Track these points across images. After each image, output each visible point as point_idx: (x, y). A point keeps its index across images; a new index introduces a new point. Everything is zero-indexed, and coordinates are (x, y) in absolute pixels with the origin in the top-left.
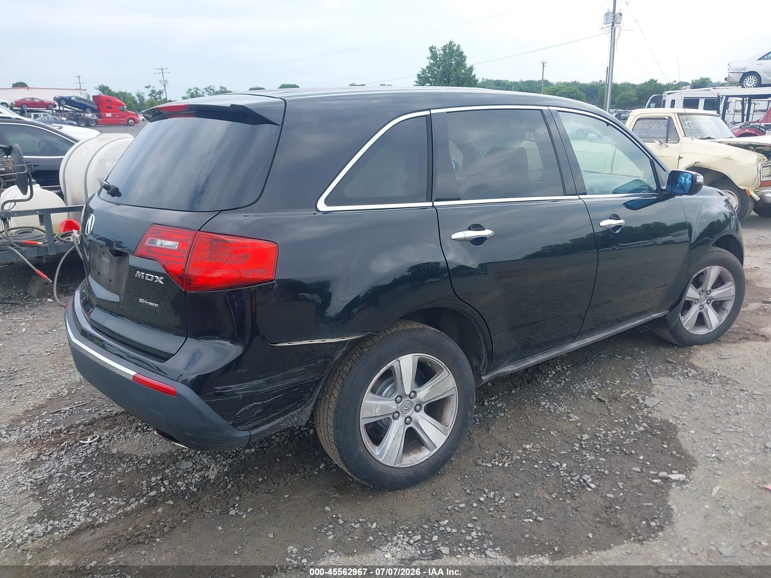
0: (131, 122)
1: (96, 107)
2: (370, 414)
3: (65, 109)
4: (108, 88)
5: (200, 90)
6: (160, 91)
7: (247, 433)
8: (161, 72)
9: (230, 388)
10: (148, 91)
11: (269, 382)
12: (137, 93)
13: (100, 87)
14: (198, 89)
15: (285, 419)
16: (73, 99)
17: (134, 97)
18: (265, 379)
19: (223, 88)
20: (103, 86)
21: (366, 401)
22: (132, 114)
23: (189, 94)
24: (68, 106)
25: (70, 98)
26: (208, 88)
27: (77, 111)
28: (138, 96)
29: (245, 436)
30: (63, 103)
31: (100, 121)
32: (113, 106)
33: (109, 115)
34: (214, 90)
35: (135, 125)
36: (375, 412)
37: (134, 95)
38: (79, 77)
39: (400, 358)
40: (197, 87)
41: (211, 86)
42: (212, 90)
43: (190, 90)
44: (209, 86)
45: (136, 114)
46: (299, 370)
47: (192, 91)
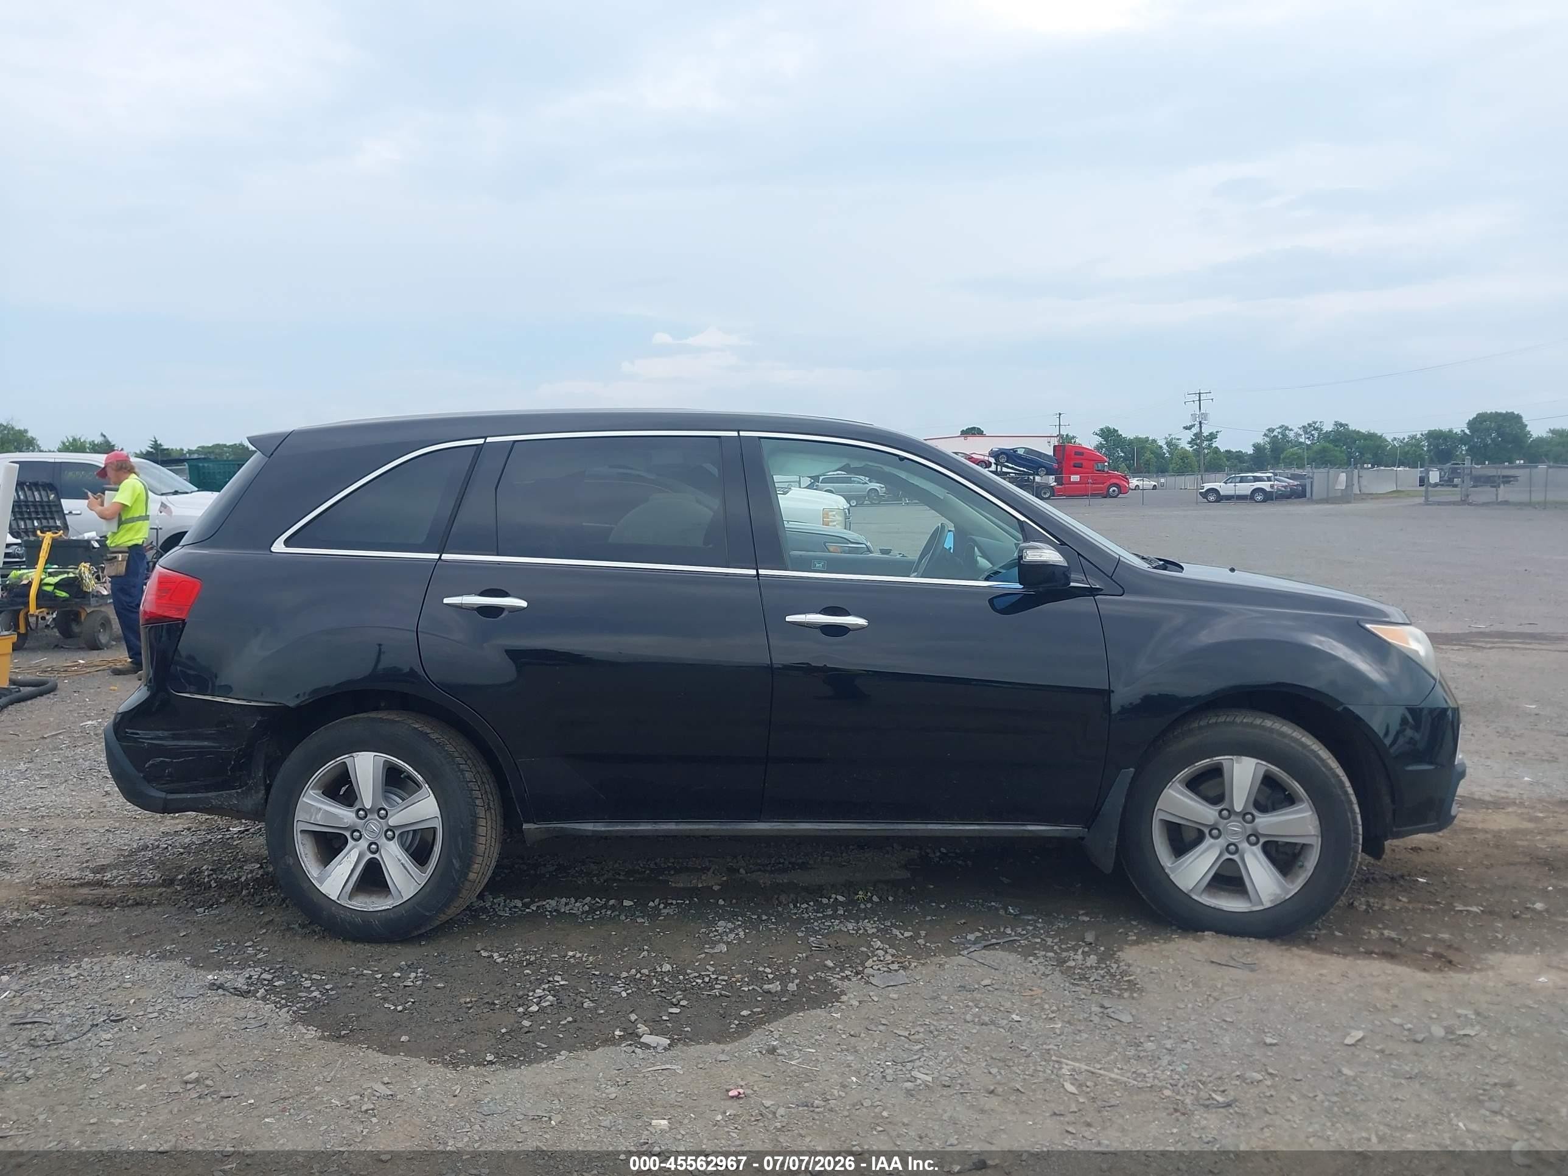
0: (1114, 491)
1: (1055, 465)
2: (308, 818)
3: (1005, 470)
4: (1116, 431)
5: (1291, 430)
6: (1211, 434)
7: (163, 795)
8: (1198, 399)
9: (138, 734)
10: (1189, 435)
11: (176, 737)
12: (1166, 438)
13: (1102, 430)
14: (1287, 428)
15: (218, 796)
16: (1021, 452)
17: (1161, 447)
18: (170, 732)
19: (1341, 425)
20: (1108, 429)
21: (304, 799)
22: (1117, 477)
23: (1268, 439)
24: (1010, 465)
25: (1015, 451)
26: (1310, 425)
27: (1025, 473)
28: (1169, 444)
29: (160, 798)
30: (1003, 459)
31: (1059, 490)
32: (1085, 463)
33: (1075, 478)
34: (1321, 430)
35: (1120, 495)
36: (315, 818)
37: (1162, 443)
38: (1060, 414)
39: (354, 754)
40: (1286, 425)
41: (1315, 423)
42: (1316, 429)
43: (1271, 430)
44: (1310, 422)
45: (1125, 477)
46: (210, 732)
47: (1275, 433)
